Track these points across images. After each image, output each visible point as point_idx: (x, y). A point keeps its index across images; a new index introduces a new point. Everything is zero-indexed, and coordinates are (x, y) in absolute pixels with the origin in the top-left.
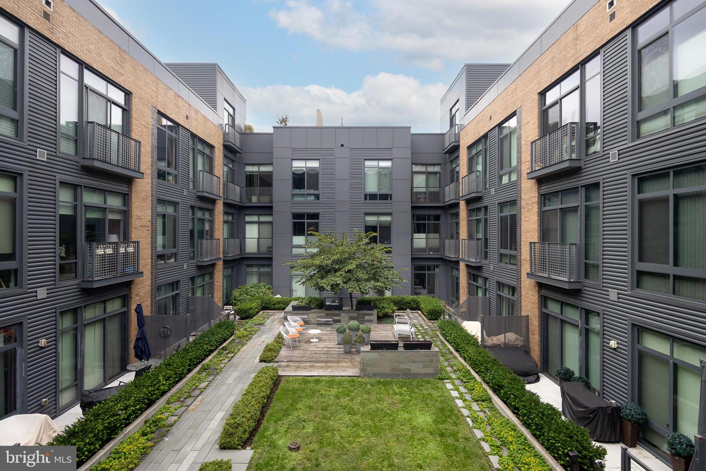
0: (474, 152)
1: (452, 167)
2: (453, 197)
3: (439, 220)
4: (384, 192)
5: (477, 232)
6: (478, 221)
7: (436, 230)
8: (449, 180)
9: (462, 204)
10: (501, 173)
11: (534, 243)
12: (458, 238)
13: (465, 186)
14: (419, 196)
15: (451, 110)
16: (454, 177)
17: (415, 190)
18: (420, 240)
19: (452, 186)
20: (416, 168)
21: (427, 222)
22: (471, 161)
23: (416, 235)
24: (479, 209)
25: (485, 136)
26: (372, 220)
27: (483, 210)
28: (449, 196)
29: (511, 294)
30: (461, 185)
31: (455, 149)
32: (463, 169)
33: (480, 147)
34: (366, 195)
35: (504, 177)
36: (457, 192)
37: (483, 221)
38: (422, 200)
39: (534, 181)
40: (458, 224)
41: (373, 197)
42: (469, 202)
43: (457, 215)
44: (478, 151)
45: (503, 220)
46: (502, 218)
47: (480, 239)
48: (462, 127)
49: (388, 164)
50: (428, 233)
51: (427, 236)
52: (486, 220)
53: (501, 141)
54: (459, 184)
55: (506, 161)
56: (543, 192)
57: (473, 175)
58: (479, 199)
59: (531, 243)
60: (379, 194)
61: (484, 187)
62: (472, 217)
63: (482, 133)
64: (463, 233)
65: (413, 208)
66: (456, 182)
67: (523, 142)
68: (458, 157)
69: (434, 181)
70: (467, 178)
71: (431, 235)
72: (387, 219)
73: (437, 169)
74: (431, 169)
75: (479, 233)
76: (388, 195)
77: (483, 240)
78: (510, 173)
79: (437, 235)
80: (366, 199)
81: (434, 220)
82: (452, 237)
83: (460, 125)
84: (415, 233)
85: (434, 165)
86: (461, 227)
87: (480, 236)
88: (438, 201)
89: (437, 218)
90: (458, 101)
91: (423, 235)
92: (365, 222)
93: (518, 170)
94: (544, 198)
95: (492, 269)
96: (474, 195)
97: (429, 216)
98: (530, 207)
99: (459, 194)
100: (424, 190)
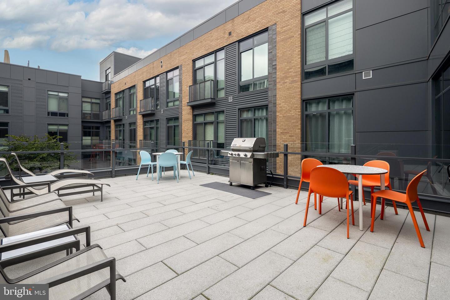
0: (118, 97)
1: (107, 101)
2: (107, 117)
3: (99, 129)
4: (62, 111)
5: (120, 136)
6: (120, 131)
7: (97, 135)
8: (105, 108)
9: (112, 122)
10: (130, 109)
11: (141, 140)
12: (110, 139)
13: (114, 112)
14: (86, 115)
15: (106, 71)
16: (108, 106)
17: (83, 112)
18: (87, 140)
19: (107, 112)
20: (84, 100)
21: (91, 130)
22: (117, 101)
23: (84, 138)
24: (120, 125)
25: (123, 91)
26: (53, 128)
27: (122, 126)
28: (105, 117)
29: (134, 163)
30: (111, 112)
31: (109, 93)
32: (113, 105)
33: (121, 95)
34: (48, 113)
35: (131, 112)
36: (110, 115)
37: (122, 130)
38: (88, 118)
39: (141, 115)
40: (110, 132)
41: (54, 114)
42: (115, 121)
43: (110, 127)
44: (120, 97)
45: (131, 130)
46: (130, 129)
47: (121, 139)
48: (112, 83)
49: (66, 95)
50: (92, 136)
51: (91, 138)
52: (124, 130)
53: (130, 95)
54: (111, 111)
55: (132, 105)
56: (144, 120)
57: (118, 108)
58: (120, 120)
59: (140, 140)
60: (59, 113)
61: (123, 114)
62: (118, 128)
63: (122, 89)
64: (113, 136)
65: (82, 122)
66: (109, 110)
67: (138, 99)
68: (110, 97)
69: (96, 108)
70: (114, 109)
71: (94, 138)
72: (66, 128)
73: (98, 101)
74: (94, 101)
75: (121, 136)
76: (65, 114)
77: (122, 140)
78: (133, 111)
79: (98, 138)
80: (48, 115)
81: (96, 129)
82: (107, 139)
83: (111, 81)
84: (83, 136)
85: (96, 99)
86: (111, 133)
87: (121, 138)
88: (99, 119)
89: (98, 128)
90: (110, 68)
91: (89, 138)
92: (48, 130)
93: (136, 110)
94: (145, 123)
95: (126, 153)
96: (118, 118)
97: (92, 127)
98: (140, 126)
99: (111, 116)
100: (90, 112)
